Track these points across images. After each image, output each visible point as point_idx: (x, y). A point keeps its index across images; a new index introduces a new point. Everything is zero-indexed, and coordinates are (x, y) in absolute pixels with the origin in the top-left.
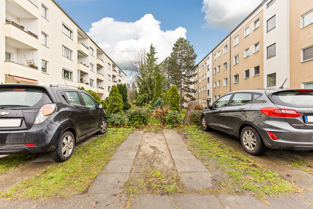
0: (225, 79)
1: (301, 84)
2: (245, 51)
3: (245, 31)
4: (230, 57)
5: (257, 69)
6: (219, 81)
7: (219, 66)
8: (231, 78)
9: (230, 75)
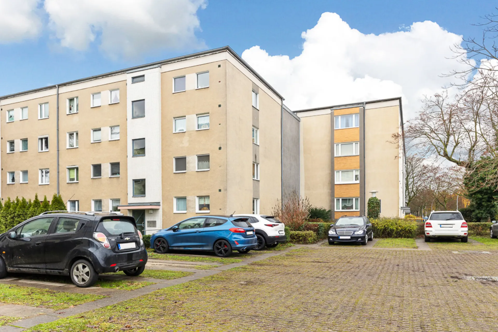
0: (42, 170)
1: (174, 198)
2: (92, 131)
3: (92, 96)
4: (58, 130)
5: (115, 167)
6: (25, 172)
7: (25, 141)
8: (60, 171)
9: (58, 165)
